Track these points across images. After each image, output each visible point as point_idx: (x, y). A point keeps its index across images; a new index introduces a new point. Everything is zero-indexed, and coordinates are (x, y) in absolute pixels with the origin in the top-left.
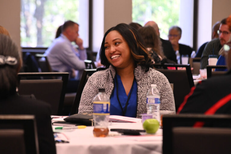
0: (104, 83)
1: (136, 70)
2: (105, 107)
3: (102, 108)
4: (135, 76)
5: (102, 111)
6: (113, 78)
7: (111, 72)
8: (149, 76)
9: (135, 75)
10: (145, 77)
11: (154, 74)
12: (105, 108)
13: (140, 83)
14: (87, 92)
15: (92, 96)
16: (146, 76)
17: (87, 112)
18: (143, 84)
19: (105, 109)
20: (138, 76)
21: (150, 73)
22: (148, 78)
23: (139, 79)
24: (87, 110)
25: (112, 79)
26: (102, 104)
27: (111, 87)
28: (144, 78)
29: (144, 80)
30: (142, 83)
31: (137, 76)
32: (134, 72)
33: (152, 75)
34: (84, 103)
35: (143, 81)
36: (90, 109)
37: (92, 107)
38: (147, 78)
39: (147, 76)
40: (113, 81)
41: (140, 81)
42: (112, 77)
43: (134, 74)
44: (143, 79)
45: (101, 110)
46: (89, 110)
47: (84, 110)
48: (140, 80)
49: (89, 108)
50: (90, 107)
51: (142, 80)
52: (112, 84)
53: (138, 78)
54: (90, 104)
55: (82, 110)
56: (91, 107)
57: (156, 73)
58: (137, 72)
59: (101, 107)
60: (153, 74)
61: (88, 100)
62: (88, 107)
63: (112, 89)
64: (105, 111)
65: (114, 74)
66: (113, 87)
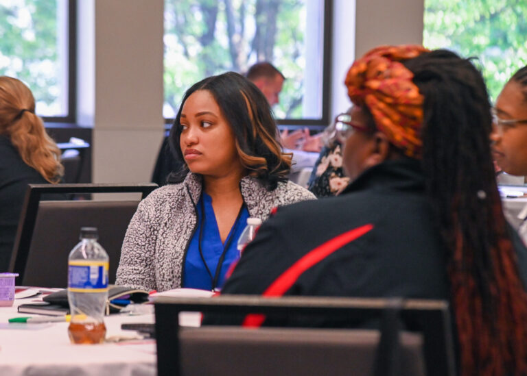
0: (169, 219)
1: (244, 182)
2: (94, 273)
3: (88, 277)
4: (243, 197)
5: (88, 284)
6: (195, 202)
7: (188, 189)
8: (278, 198)
9: (244, 195)
10: (267, 199)
11: (289, 192)
12: (94, 276)
13: (256, 212)
14: (132, 236)
15: (143, 244)
16: (271, 198)
17: (131, 279)
18: (261, 214)
19: (94, 279)
20: (250, 195)
21: (280, 189)
22: (275, 202)
23: (252, 203)
24: (129, 275)
25: (192, 205)
26: (89, 268)
27: (189, 223)
28: (267, 201)
29: (264, 206)
30: (260, 212)
31: (247, 195)
32: (240, 187)
33: (284, 195)
34: (125, 260)
35: (264, 208)
36: (137, 273)
37: (142, 268)
38: (273, 202)
39: (274, 197)
40: (193, 209)
41: (256, 208)
42: (192, 201)
43: (241, 192)
44: (263, 202)
45: (85, 281)
46: (134, 276)
47: (125, 277)
48: (256, 205)
49: (135, 272)
50: (136, 268)
51: (262, 206)
52: (193, 216)
53: (250, 199)
54: (138, 261)
55: (121, 276)
56: (140, 269)
57: (295, 189)
58: (247, 186)
59: (84, 275)
60: (286, 191)
61: (135, 253)
62: (134, 267)
63: (192, 227)
64: (94, 283)
65: (196, 193)
66: (195, 222)
